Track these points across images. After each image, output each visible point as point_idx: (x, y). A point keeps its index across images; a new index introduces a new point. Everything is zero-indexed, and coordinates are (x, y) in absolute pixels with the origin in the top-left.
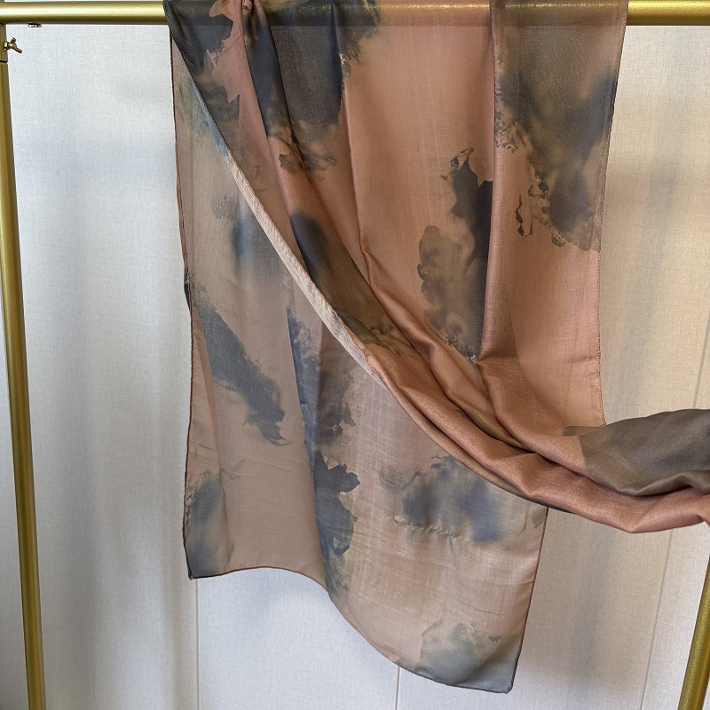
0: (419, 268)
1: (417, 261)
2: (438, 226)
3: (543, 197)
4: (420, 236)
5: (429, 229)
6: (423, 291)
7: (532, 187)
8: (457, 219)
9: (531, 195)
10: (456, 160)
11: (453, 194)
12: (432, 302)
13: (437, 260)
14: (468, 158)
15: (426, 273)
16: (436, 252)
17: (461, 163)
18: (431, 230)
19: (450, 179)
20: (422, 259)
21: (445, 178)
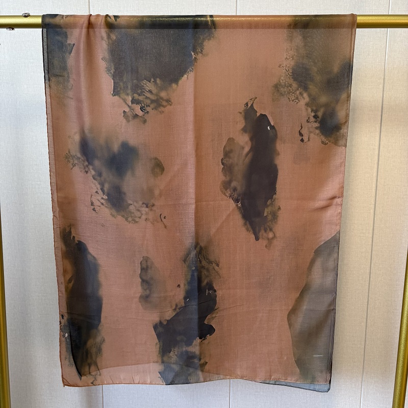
0: (222, 160)
1: (222, 156)
2: (234, 138)
3: (316, 122)
4: (224, 143)
5: (229, 139)
6: (222, 171)
7: (309, 118)
8: (244, 134)
9: (309, 122)
10: (247, 104)
11: (244, 121)
12: (226, 176)
13: (231, 155)
14: (253, 103)
15: (225, 162)
16: (231, 151)
17: (249, 105)
18: (231, 140)
19: (243, 113)
20: (224, 155)
21: (241, 113)
